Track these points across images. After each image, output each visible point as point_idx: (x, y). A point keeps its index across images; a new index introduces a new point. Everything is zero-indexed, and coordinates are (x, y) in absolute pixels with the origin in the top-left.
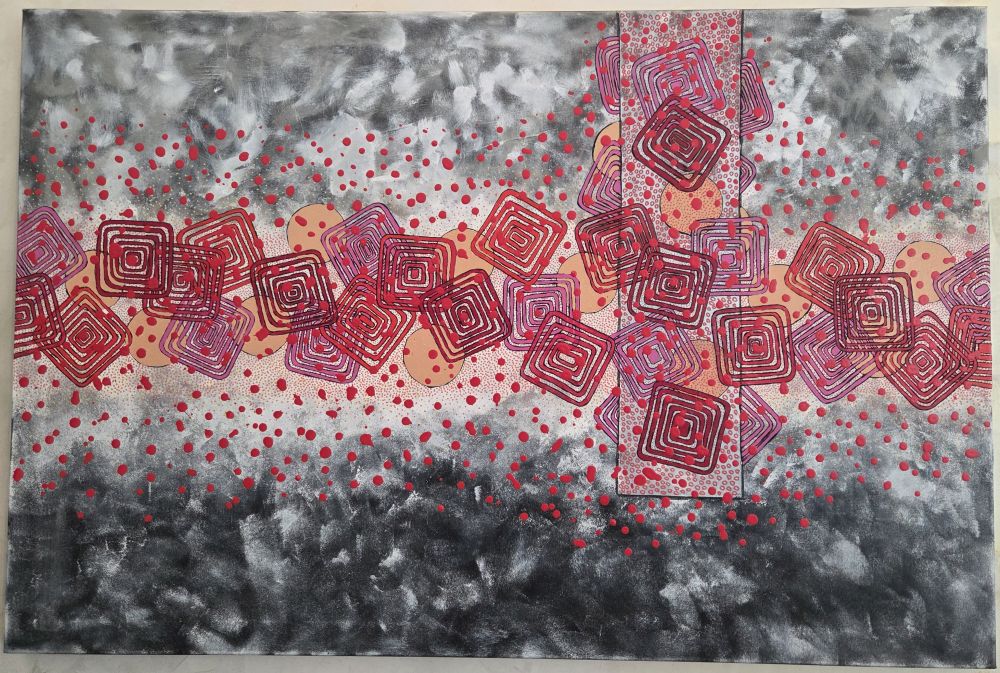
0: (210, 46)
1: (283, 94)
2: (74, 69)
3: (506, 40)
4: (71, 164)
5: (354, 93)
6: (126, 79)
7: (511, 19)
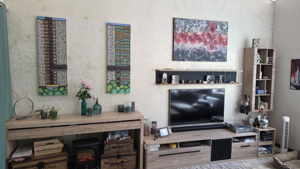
0: (186, 21)
1: (190, 25)
2: (178, 22)
3: (203, 22)
4: (177, 29)
5: (194, 25)
6: (181, 23)
7: (203, 21)
